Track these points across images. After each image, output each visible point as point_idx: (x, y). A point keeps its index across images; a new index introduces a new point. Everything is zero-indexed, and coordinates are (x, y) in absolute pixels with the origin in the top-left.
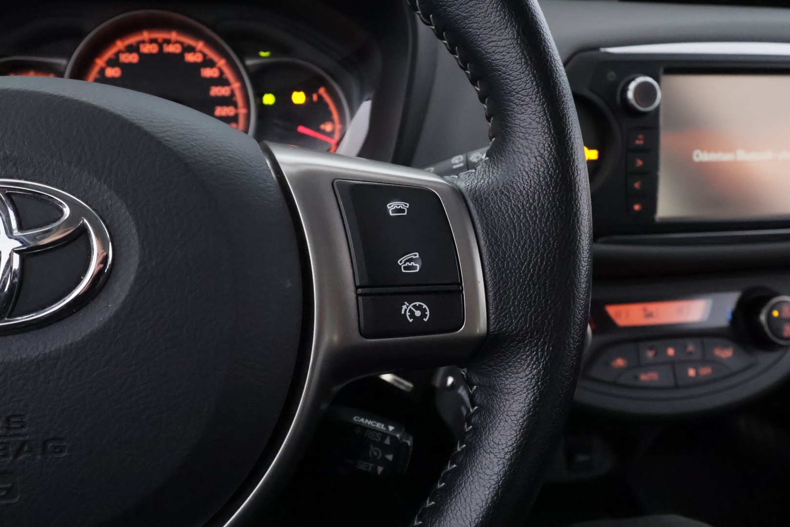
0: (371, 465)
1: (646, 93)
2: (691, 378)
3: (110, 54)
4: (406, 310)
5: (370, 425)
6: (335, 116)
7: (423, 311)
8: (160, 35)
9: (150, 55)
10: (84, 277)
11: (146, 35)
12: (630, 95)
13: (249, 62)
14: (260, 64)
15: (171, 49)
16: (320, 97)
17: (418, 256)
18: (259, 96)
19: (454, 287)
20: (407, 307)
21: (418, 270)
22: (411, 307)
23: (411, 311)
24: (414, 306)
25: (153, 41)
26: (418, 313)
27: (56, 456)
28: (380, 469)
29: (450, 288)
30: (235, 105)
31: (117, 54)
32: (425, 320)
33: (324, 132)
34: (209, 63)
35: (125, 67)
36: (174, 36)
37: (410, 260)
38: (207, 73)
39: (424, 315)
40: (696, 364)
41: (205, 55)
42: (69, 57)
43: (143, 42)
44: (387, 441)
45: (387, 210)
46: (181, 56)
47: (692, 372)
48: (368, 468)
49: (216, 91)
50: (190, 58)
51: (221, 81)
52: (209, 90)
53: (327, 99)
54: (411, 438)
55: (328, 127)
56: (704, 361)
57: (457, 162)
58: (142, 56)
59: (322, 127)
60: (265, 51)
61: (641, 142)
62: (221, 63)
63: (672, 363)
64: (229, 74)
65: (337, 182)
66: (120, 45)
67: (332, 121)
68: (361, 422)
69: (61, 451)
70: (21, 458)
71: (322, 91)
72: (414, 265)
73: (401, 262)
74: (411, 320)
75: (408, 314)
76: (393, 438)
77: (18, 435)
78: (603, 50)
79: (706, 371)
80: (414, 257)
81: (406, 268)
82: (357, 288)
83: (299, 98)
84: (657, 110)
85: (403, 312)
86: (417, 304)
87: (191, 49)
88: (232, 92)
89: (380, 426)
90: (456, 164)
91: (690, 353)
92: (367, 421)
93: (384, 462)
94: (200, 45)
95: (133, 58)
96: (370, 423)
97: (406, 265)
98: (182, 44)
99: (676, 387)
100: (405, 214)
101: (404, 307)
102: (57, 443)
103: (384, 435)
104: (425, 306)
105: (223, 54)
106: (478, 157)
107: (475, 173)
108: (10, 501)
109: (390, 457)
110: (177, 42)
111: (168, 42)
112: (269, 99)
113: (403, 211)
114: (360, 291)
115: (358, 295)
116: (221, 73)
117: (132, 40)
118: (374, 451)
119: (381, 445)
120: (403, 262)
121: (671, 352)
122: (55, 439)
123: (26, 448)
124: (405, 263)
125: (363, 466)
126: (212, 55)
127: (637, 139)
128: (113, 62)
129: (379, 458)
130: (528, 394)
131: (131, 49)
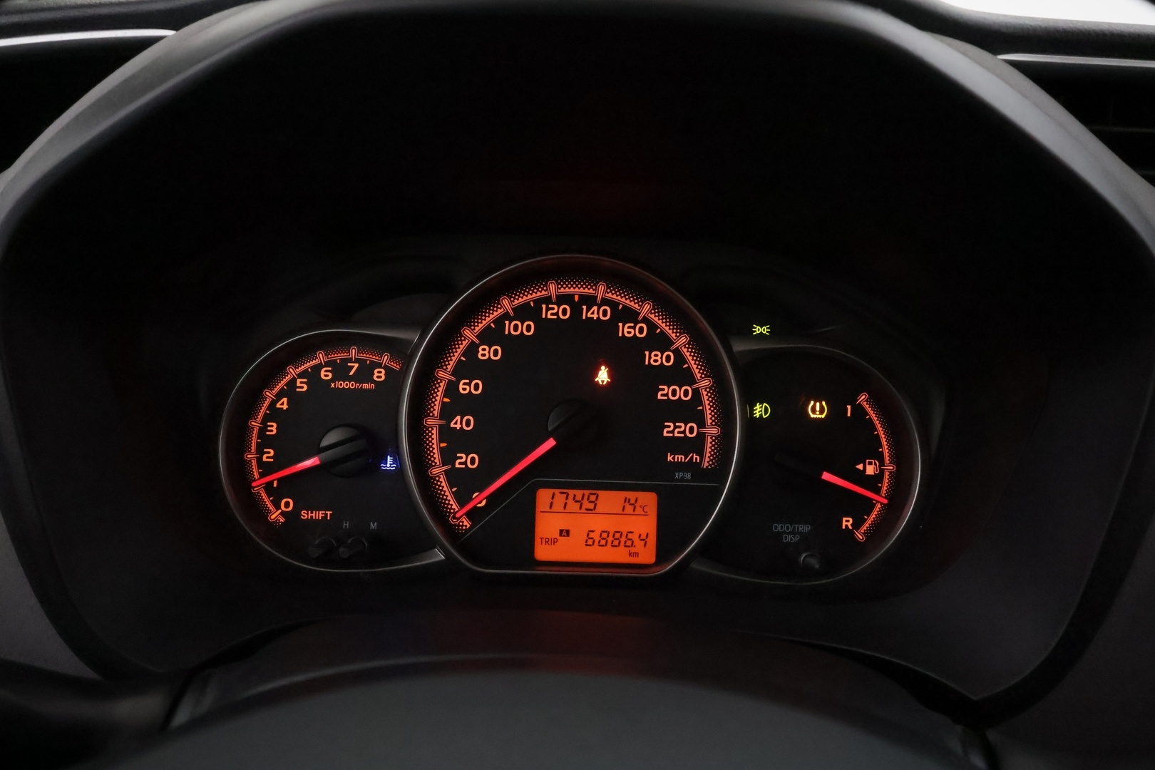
3: (488, 320)
6: (886, 448)
8: (577, 289)
9: (557, 324)
11: (553, 288)
13: (739, 346)
14: (753, 351)
15: (593, 313)
16: (859, 410)
18: (749, 402)
25: (562, 299)
30: (699, 419)
31: (500, 321)
33: (859, 478)
34: (660, 342)
35: (510, 344)
36: (600, 291)
38: (655, 358)
41: (651, 326)
42: (424, 328)
43: (547, 300)
46: (611, 327)
50: (626, 330)
51: (679, 374)
52: (655, 389)
53: (873, 415)
55: (869, 468)
58: (543, 325)
59: (859, 467)
60: (761, 323)
62: (681, 341)
64: (693, 363)
66: (507, 304)
67: (879, 457)
71: (862, 399)
83: (818, 410)
87: (630, 316)
88: (696, 394)
94: (645, 308)
95: (526, 328)
98: (613, 305)
105: (686, 324)
111: (590, 301)
112: (762, 411)
116: (680, 359)
117: (528, 296)
126: (664, 325)
128: (491, 336)
131: (523, 313)
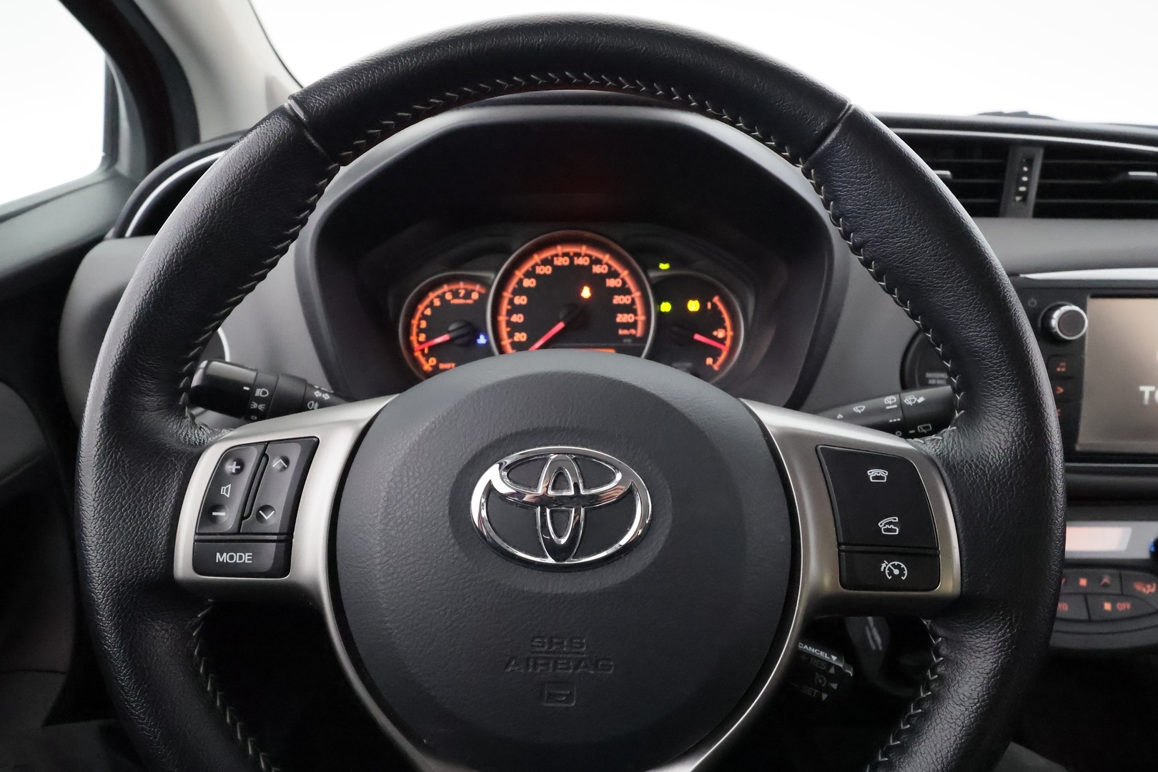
0: (816, 691)
1: (1073, 322)
2: (1107, 611)
3: (527, 266)
4: (885, 568)
5: (815, 653)
6: (728, 323)
7: (901, 570)
8: (572, 249)
9: (562, 267)
10: (630, 528)
11: (560, 249)
12: (1054, 323)
13: (652, 274)
14: (660, 277)
15: (580, 261)
16: (714, 305)
17: (897, 520)
18: (658, 302)
19: (931, 552)
20: (887, 565)
21: (897, 533)
22: (890, 565)
23: (889, 569)
24: (893, 565)
25: (565, 255)
26: (896, 572)
27: (604, 673)
28: (824, 696)
29: (927, 551)
30: (635, 312)
31: (534, 267)
32: (903, 578)
33: (715, 338)
34: (613, 274)
35: (539, 278)
36: (584, 249)
37: (890, 523)
38: (612, 283)
39: (902, 573)
40: (1113, 598)
41: (610, 267)
42: (497, 271)
43: (557, 255)
44: (832, 671)
45: (868, 477)
46: (589, 268)
47: (1108, 606)
48: (813, 693)
49: (618, 300)
50: (597, 269)
51: (624, 290)
52: (612, 299)
53: (721, 307)
54: (852, 669)
55: (720, 334)
56: (1123, 595)
57: (890, 403)
58: (555, 268)
59: (715, 333)
60: (664, 263)
61: (1063, 370)
62: (625, 274)
63: (1085, 595)
64: (631, 284)
65: (821, 448)
66: (537, 258)
67: (725, 328)
68: (805, 649)
69: (609, 670)
70: (579, 671)
71: (716, 299)
72: (893, 527)
73: (881, 524)
74: (890, 578)
75: (887, 571)
76: (837, 668)
77: (578, 653)
78: (1022, 276)
79: (1124, 606)
80: (893, 521)
81: (886, 530)
82: (839, 544)
83: (693, 306)
84: (1083, 337)
85: (882, 570)
86: (896, 563)
87: (598, 262)
88: (633, 300)
89: (823, 654)
90: (889, 405)
91: (1106, 585)
92: (810, 648)
93: (828, 690)
94: (606, 258)
95: (547, 270)
96: (814, 651)
97: (886, 527)
98: (590, 256)
99: (1089, 621)
100: (885, 481)
101: (884, 565)
102: (605, 662)
103: (830, 665)
104: (903, 566)
105: (626, 265)
106: (913, 400)
107: (943, 440)
108: (567, 705)
109: (835, 686)
110: (586, 255)
111: (578, 255)
112: (666, 307)
113: (883, 478)
114: (843, 547)
115: (840, 551)
116: (624, 283)
117: (547, 254)
118: (820, 679)
119: (825, 673)
120: (883, 524)
121: (1083, 582)
122: (604, 659)
123: (583, 664)
124: (884, 526)
125: (810, 691)
126: (616, 266)
127: (1058, 366)
128: (529, 274)
129: (823, 685)
130: (1002, 655)
131: (546, 262)
